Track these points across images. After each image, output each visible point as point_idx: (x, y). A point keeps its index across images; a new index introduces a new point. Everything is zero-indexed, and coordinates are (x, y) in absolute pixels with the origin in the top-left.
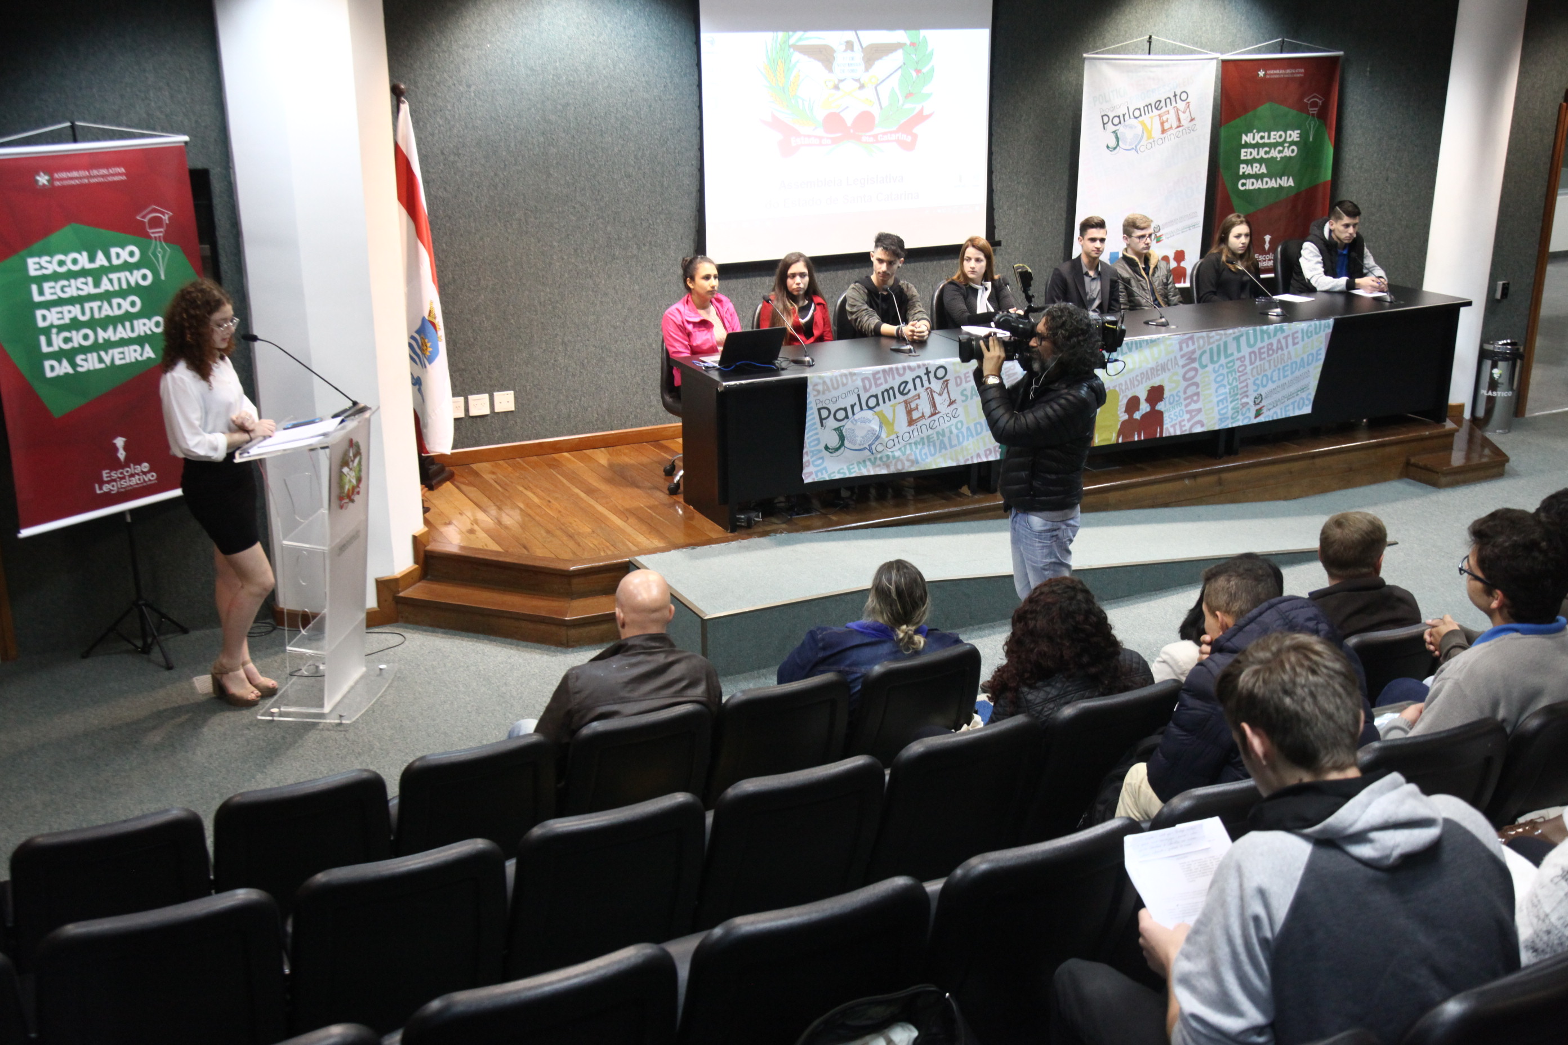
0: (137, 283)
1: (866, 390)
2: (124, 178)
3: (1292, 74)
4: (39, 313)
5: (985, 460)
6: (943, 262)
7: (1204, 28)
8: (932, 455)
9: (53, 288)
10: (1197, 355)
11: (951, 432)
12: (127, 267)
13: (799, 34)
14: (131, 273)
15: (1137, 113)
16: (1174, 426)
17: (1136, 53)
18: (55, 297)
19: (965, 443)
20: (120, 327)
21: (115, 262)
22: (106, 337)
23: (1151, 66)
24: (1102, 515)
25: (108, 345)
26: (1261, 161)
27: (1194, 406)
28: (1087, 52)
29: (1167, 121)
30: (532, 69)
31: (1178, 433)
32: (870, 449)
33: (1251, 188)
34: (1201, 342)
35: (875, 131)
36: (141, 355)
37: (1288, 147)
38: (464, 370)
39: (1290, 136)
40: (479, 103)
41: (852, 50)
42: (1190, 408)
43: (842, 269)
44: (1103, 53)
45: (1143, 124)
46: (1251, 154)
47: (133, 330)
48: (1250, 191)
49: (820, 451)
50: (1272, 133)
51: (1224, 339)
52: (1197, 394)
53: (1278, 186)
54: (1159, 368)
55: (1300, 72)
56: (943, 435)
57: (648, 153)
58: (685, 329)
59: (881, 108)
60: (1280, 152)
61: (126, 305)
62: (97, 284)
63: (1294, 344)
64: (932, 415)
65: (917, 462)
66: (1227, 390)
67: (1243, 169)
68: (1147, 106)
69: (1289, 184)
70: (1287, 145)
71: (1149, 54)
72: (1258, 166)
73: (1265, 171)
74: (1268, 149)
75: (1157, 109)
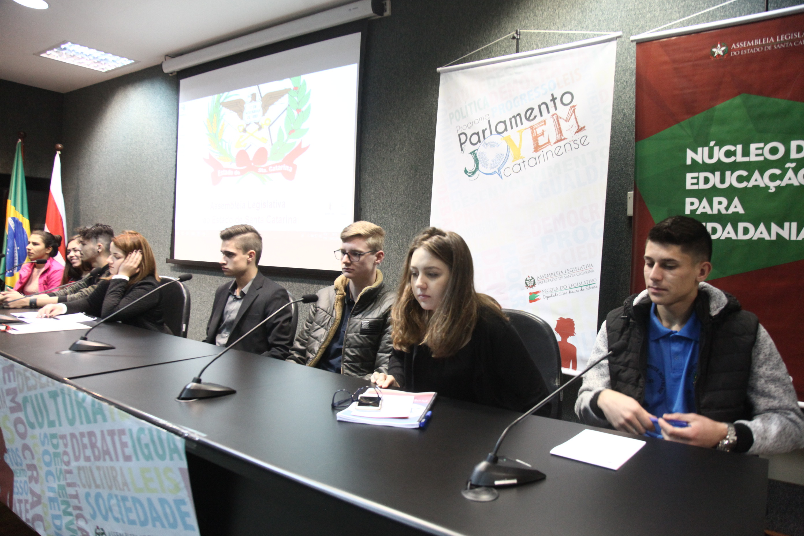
3: (793, 41)
13: (226, 94)
15: (501, 127)
23: (516, 67)
26: (730, 192)
29: (543, 134)
34: (20, 380)
35: (268, 164)
37: (796, 170)
39: (800, 149)
41: (255, 101)
44: (460, 63)
45: (508, 139)
46: (707, 180)
50: (753, 147)
51: (39, 389)
52: (35, 468)
53: (774, 237)
59: (272, 144)
60: (773, 178)
67: (690, 204)
68: (514, 117)
70: (793, 165)
71: (517, 52)
72: (725, 201)
73: (741, 210)
74: (744, 173)
75: (528, 119)
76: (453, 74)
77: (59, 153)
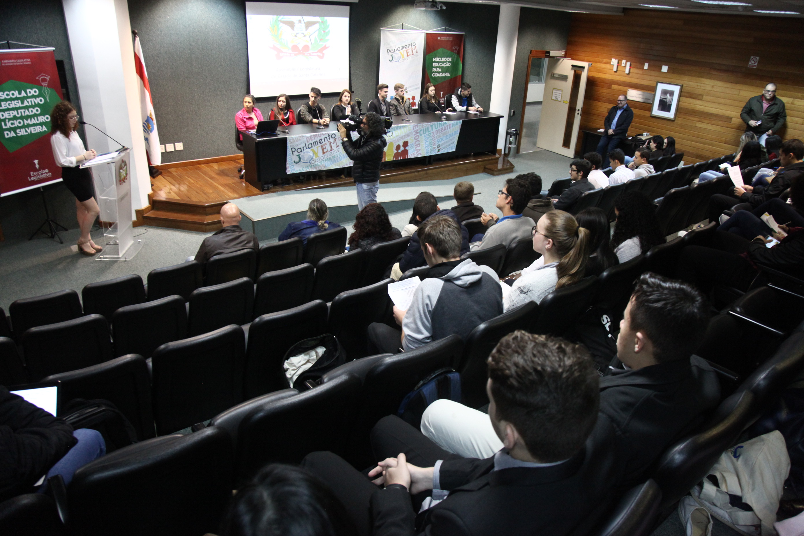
0: (38, 103)
1: (308, 142)
2: (30, 63)
3: (449, 39)
5: (349, 166)
6: (334, 98)
8: (331, 164)
9: (5, 104)
10: (419, 131)
11: (337, 156)
12: (33, 96)
13: (282, 16)
14: (36, 99)
15: (399, 49)
16: (412, 155)
17: (398, 29)
18: (6, 108)
19: (342, 160)
20: (33, 119)
21: (29, 95)
22: (28, 123)
23: (403, 33)
24: (389, 184)
25: (29, 126)
26: (439, 67)
27: (418, 148)
28: (382, 27)
29: (409, 52)
30: (185, 26)
31: (413, 157)
32: (309, 162)
34: (420, 127)
35: (310, 52)
36: (42, 129)
37: (448, 63)
38: (163, 135)
39: (448, 59)
40: (165, 38)
41: (301, 23)
43: (299, 100)
44: (387, 28)
45: (401, 53)
46: (436, 65)
47: (38, 120)
48: (436, 77)
49: (292, 163)
50: (443, 58)
51: (427, 126)
52: (419, 144)
53: (445, 76)
54: (407, 135)
55: (451, 39)
56: (335, 157)
57: (228, 57)
58: (243, 120)
59: (312, 44)
60: (445, 65)
61: (34, 111)
62: (22, 103)
63: (450, 128)
64: (331, 150)
65: (326, 167)
66: (429, 143)
68: (402, 47)
69: (448, 75)
71: (402, 29)
72: (439, 69)
73: (441, 71)
74: (441, 63)
76: (385, 31)
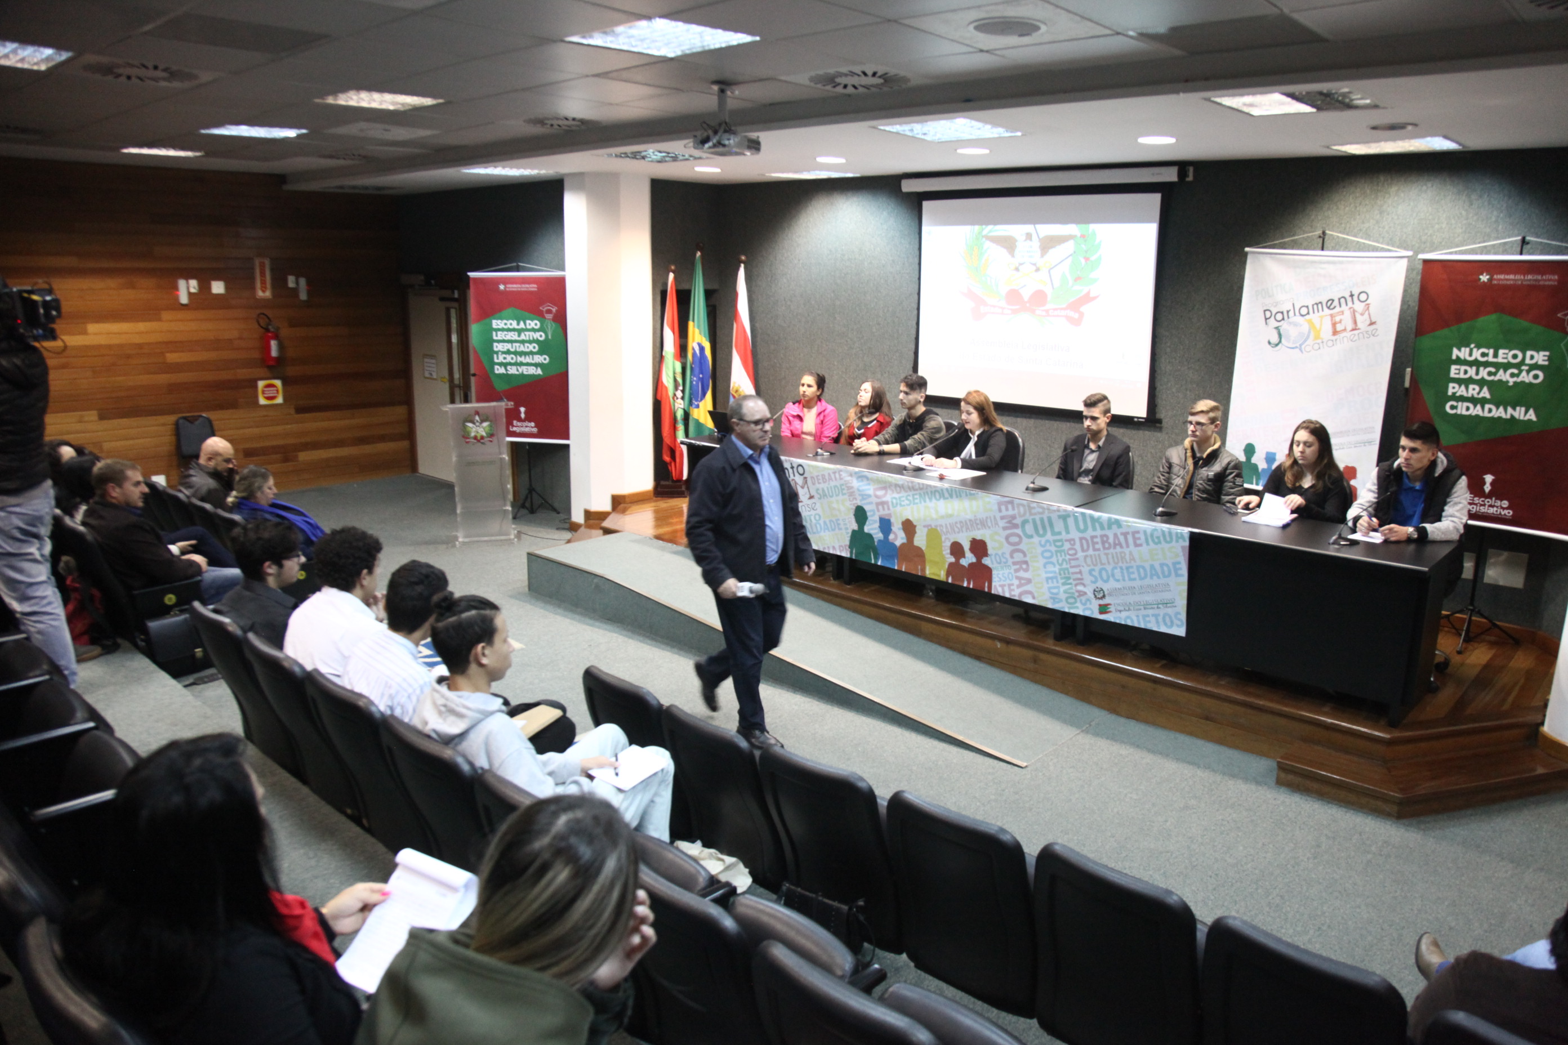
0: (538, 339)
2: (536, 289)
3: (1536, 280)
4: (495, 344)
5: (838, 553)
7: (1437, 226)
9: (502, 334)
10: (1018, 521)
13: (990, 227)
14: (535, 333)
15: (1304, 311)
16: (1002, 586)
18: (502, 339)
20: (528, 357)
22: (521, 360)
23: (1321, 262)
25: (521, 364)
26: (1482, 383)
29: (1340, 322)
31: (1008, 596)
33: (1464, 412)
35: (1047, 307)
36: (536, 372)
37: (1528, 372)
39: (1532, 357)
40: (803, 271)
41: (1031, 240)
42: (1018, 574)
44: (1268, 247)
46: (1466, 372)
47: (533, 360)
48: (1461, 416)
50: (1501, 352)
51: (1047, 514)
52: (1026, 563)
53: (1508, 416)
54: (978, 522)
55: (1551, 279)
59: (1053, 288)
60: (1512, 375)
61: (531, 348)
62: (519, 336)
63: (1137, 545)
66: (1057, 569)
67: (1452, 388)
68: (1317, 304)
69: (1527, 417)
70: (1526, 368)
71: (1323, 249)
72: (1477, 388)
73: (1488, 396)
74: (1493, 370)
75: (1329, 308)
76: (1261, 257)
77: (742, 265)
